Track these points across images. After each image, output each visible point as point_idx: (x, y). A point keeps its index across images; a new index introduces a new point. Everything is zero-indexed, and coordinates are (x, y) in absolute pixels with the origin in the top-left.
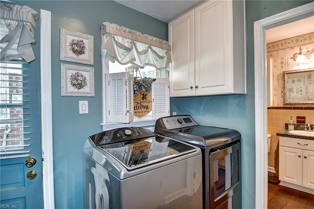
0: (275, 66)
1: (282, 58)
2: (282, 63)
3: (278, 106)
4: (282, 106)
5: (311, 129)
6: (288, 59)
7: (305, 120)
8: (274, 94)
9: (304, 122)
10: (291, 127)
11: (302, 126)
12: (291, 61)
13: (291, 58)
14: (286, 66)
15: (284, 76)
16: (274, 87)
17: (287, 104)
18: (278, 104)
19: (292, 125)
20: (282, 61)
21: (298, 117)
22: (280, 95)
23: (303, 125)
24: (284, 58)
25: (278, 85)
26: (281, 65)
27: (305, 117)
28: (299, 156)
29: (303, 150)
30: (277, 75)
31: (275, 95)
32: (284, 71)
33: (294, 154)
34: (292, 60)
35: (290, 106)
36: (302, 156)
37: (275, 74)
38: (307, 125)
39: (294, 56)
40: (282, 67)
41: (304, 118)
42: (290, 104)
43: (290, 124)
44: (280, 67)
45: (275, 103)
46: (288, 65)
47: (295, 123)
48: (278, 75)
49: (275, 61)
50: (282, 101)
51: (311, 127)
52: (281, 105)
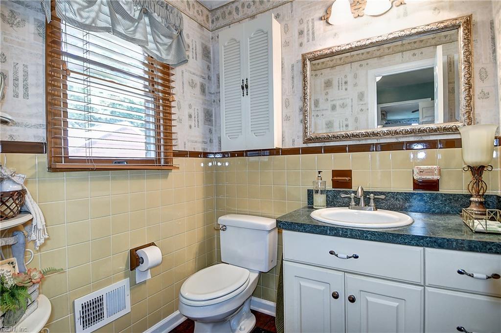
0: (286, 44)
1: (301, 22)
2: (301, 33)
3: (292, 147)
4: (301, 147)
5: (365, 201)
6: (313, 23)
7: (351, 180)
8: (284, 115)
9: (348, 185)
10: (320, 199)
11: (343, 196)
12: (320, 25)
13: (321, 19)
14: (308, 41)
15: (304, 65)
16: (285, 97)
17: (310, 140)
18: (294, 141)
19: (322, 192)
20: (302, 26)
21: (335, 173)
22: (298, 117)
23: (346, 193)
24: (305, 21)
25: (294, 92)
26: (299, 38)
27: (351, 171)
28: (335, 296)
29: (345, 272)
30: (290, 66)
31: (286, 118)
32: (304, 52)
33: (322, 287)
34: (323, 22)
35: (317, 145)
36: (341, 296)
37: (286, 66)
38: (355, 192)
39: (326, 11)
40: (301, 45)
41: (348, 173)
42: (317, 138)
43: (317, 192)
44: (297, 45)
45: (287, 139)
46: (313, 39)
47: (329, 187)
48: (293, 66)
49: (286, 29)
50: (301, 134)
51: (365, 197)
52: (300, 144)
